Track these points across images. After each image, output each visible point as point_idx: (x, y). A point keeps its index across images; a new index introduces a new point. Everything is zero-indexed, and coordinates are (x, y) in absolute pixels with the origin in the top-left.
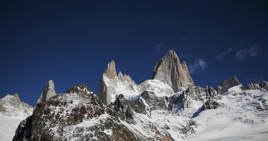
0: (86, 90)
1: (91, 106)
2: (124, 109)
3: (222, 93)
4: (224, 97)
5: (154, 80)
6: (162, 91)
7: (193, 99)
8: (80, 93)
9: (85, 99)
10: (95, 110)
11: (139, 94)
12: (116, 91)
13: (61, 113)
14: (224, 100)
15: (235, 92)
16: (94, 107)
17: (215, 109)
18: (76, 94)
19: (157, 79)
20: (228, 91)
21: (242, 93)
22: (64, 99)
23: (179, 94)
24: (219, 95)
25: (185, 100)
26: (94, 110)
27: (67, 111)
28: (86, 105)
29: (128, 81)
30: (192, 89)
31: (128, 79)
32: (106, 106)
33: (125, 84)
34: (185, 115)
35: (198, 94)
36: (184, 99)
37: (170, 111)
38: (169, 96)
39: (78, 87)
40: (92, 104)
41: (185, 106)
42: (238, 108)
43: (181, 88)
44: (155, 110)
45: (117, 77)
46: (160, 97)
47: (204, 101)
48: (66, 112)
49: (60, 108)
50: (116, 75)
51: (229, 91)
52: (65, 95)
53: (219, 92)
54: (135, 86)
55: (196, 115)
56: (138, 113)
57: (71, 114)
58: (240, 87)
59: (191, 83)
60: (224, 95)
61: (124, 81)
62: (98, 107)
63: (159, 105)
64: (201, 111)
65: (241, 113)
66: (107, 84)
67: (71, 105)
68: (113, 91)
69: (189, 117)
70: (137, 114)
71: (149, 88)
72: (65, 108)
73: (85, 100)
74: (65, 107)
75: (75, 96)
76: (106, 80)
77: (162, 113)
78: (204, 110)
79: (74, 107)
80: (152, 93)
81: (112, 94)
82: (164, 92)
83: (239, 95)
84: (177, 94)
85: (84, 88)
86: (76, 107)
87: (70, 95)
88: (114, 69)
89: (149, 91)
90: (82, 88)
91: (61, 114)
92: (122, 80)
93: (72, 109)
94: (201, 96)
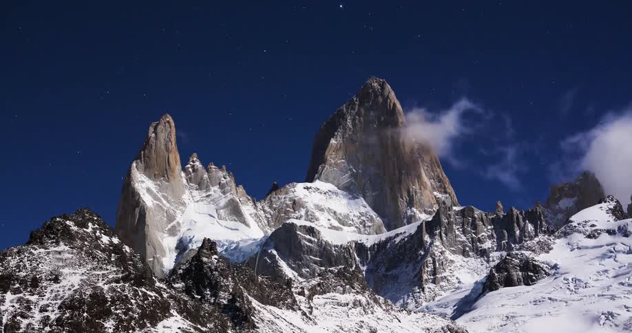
0: (95, 233)
1: (123, 291)
2: (222, 294)
3: (551, 229)
4: (559, 244)
5: (317, 184)
6: (344, 221)
7: (454, 252)
8: (79, 243)
9: (101, 265)
10: (138, 306)
11: (263, 235)
12: (178, 223)
13: (24, 317)
14: (558, 253)
15: (593, 226)
16: (136, 294)
17: (527, 284)
18: (67, 248)
19: (327, 180)
20: (571, 222)
21: (616, 229)
22: (27, 265)
23: (407, 234)
24: (541, 237)
25: (424, 257)
26: (136, 303)
27: (43, 310)
28: (106, 287)
29: (222, 186)
30: (449, 215)
31: (223, 181)
32: (165, 287)
33: (212, 198)
34: (427, 308)
35: (470, 233)
36: (422, 253)
37: (377, 296)
38: (370, 240)
39: (68, 222)
40: (127, 285)
41: (425, 276)
42: (605, 280)
43: (409, 212)
44: (324, 292)
45: (183, 174)
46: (339, 244)
47: (491, 259)
48: (41, 311)
49: (19, 300)
50: (178, 167)
51: (574, 224)
52: (31, 253)
53: (541, 226)
54: (248, 207)
55: (465, 306)
56: (269, 307)
57: (58, 320)
58: (610, 209)
59: (446, 192)
60: (559, 237)
61: (207, 186)
62: (148, 293)
63: (339, 275)
64: (483, 294)
65: (613, 297)
66: (147, 200)
67: (55, 286)
68: (169, 226)
69: (444, 316)
70: (265, 311)
71: (297, 214)
72: (34, 298)
73: (101, 268)
74: (36, 297)
75: (67, 255)
76: (143, 184)
77: (351, 305)
78: (492, 290)
79: (67, 296)
80: (311, 231)
81: (166, 235)
82: (350, 225)
83: (605, 238)
84: (397, 235)
85: (90, 224)
86: (72, 296)
87: (48, 253)
88: (173, 146)
89: (298, 223)
90: (83, 225)
91: (25, 322)
92: (201, 185)
93: (59, 302)
94: (480, 241)
